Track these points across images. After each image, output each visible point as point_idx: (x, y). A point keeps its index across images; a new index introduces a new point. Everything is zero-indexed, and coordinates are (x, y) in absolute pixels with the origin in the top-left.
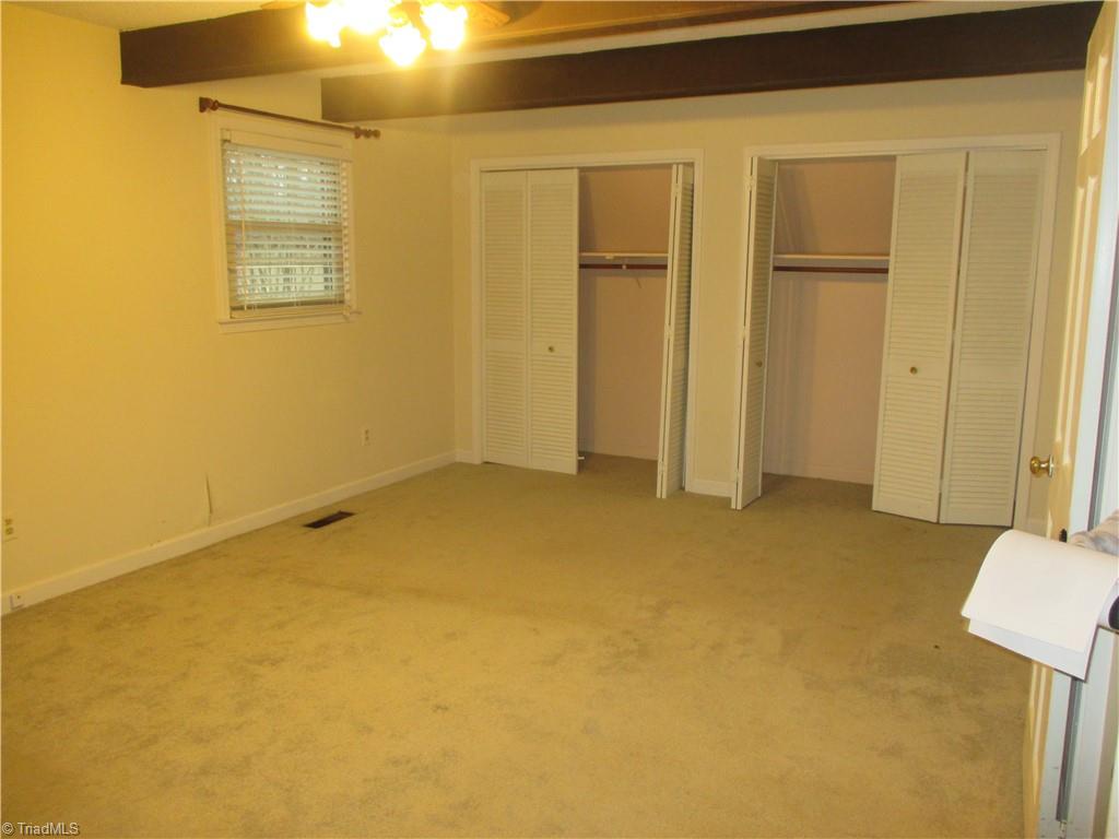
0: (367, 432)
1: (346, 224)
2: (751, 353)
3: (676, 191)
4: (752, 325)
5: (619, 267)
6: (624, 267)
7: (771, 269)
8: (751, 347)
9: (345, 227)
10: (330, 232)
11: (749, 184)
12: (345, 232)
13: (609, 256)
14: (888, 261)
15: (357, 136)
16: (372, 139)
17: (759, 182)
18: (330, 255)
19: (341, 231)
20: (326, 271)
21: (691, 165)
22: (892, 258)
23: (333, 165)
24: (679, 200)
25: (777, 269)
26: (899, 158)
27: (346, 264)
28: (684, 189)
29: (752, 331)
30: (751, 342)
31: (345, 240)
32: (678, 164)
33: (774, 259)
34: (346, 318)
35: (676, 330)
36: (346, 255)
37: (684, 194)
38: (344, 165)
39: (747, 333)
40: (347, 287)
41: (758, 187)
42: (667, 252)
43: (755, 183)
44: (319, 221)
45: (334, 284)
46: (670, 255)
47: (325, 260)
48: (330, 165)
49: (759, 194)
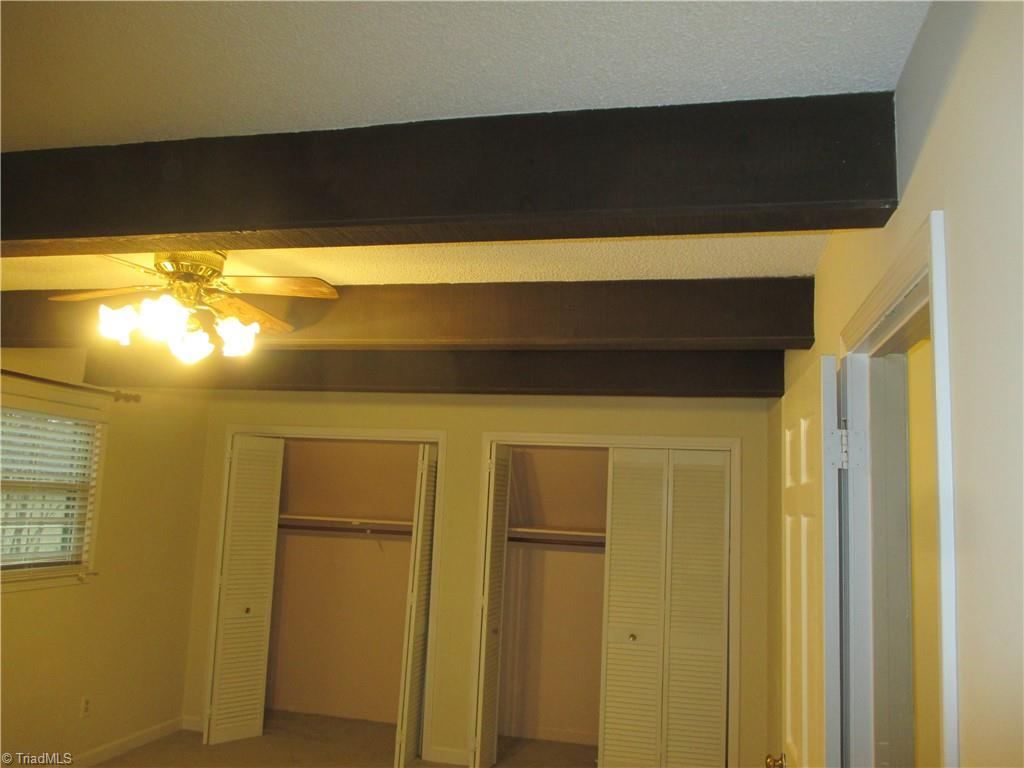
0: (87, 703)
1: (93, 483)
2: (489, 622)
3: (423, 468)
4: (490, 594)
5: (363, 531)
6: (368, 531)
7: (506, 539)
8: (489, 615)
9: (93, 487)
10: (75, 492)
11: (488, 465)
12: (92, 491)
13: (356, 522)
14: (604, 538)
15: (117, 400)
16: (132, 404)
17: (497, 464)
18: (73, 515)
19: (88, 491)
20: (65, 531)
21: (436, 444)
22: (608, 535)
23: (89, 426)
24: (425, 477)
25: (511, 539)
26: (611, 450)
27: (88, 524)
28: (429, 466)
29: (490, 599)
30: (489, 610)
31: (91, 499)
32: (424, 443)
33: (509, 532)
34: (80, 579)
35: (418, 596)
36: (89, 515)
37: (429, 471)
38: (99, 427)
39: (485, 602)
40: (86, 548)
41: (496, 469)
42: (412, 521)
43: (493, 467)
44: (66, 480)
45: (72, 544)
46: (415, 524)
47: (66, 520)
48: (86, 425)
49: (497, 475)
